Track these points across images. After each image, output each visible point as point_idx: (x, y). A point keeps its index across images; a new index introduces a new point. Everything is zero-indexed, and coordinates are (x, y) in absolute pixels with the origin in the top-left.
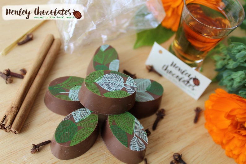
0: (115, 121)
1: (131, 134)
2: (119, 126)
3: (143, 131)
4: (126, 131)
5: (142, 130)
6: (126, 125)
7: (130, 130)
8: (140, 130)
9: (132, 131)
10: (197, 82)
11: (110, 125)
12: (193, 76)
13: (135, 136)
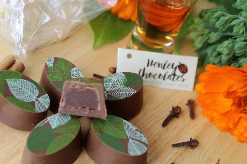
0: (102, 129)
1: (125, 138)
2: (108, 133)
3: (138, 131)
4: (118, 137)
5: (136, 130)
6: (116, 130)
7: (122, 135)
8: (134, 131)
9: (125, 135)
10: (183, 68)
11: (98, 135)
12: (177, 64)
13: (130, 140)
